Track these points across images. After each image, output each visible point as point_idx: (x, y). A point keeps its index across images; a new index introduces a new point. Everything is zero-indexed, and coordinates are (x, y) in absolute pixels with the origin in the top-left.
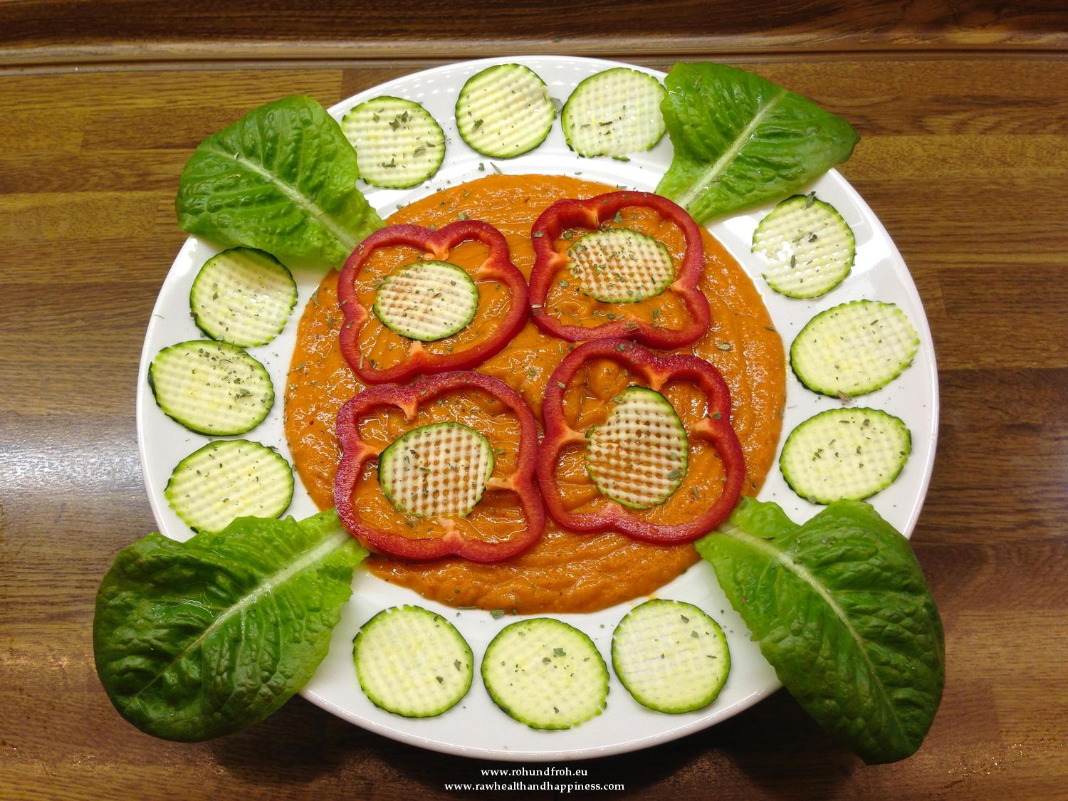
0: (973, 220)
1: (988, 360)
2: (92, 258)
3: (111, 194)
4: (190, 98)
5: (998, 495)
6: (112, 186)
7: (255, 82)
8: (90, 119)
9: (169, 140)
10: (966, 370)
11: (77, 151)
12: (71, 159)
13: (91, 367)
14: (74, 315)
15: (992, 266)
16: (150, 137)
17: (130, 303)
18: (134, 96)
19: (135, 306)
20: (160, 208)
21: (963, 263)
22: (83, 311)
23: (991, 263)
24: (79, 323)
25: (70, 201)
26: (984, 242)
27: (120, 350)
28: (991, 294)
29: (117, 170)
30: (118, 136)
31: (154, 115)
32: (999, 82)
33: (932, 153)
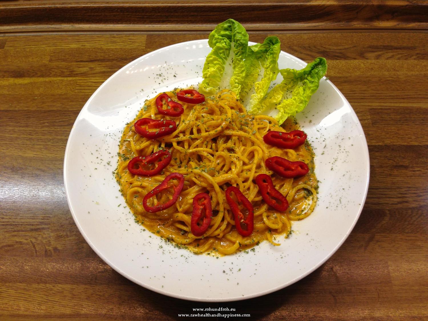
0: (382, 91)
1: (388, 142)
2: (52, 101)
3: (60, 78)
4: (90, 44)
5: (391, 191)
6: (60, 76)
7: (114, 39)
8: (52, 51)
9: (82, 59)
10: (379, 145)
11: (47, 63)
12: (45, 66)
13: (50, 140)
14: (45, 121)
15: (390, 107)
16: (74, 58)
17: (66, 117)
18: (69, 43)
19: (67, 118)
20: (78, 83)
21: (379, 106)
22: (47, 120)
23: (389, 106)
24: (47, 124)
25: (44, 80)
26: (387, 99)
27: (61, 134)
28: (389, 118)
29: (62, 70)
30: (63, 58)
31: (77, 50)
32: (394, 41)
33: (367, 66)
